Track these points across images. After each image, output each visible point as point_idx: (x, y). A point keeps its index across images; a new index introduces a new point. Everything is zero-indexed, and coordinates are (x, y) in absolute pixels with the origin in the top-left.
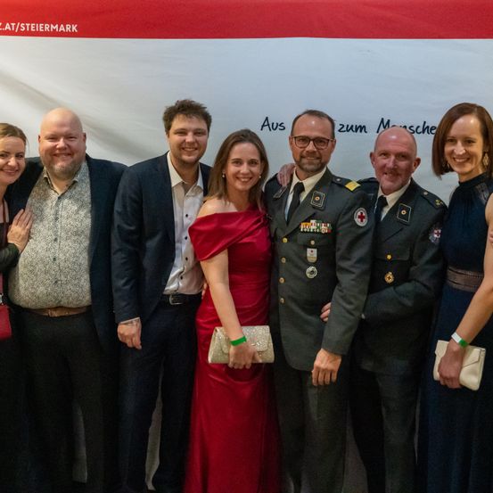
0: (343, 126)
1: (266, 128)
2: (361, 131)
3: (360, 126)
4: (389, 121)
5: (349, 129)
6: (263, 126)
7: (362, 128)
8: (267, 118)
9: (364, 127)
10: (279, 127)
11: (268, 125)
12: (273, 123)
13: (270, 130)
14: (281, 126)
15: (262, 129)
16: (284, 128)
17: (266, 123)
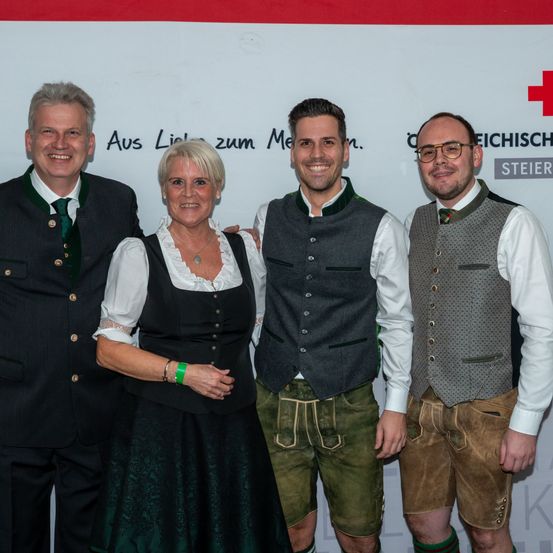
0: (223, 141)
1: (115, 147)
2: (246, 147)
3: (245, 140)
4: (282, 132)
5: (231, 144)
6: (110, 143)
7: (248, 143)
8: (115, 133)
9: (251, 140)
10: (133, 145)
11: (118, 142)
12: (124, 140)
13: (121, 149)
14: (136, 144)
15: (108, 148)
16: (141, 147)
17: (114, 140)
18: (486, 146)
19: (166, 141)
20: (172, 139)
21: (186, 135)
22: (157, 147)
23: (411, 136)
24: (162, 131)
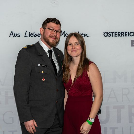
4: (64, 32)
6: (10, 35)
8: (12, 32)
10: (17, 36)
11: (13, 35)
12: (15, 34)
13: (14, 37)
14: (18, 35)
15: (10, 37)
16: (20, 36)
17: (12, 34)
18: (128, 36)
19: (28, 34)
20: (30, 34)
21: (34, 32)
22: (25, 36)
23: (105, 33)
24: (26, 31)
